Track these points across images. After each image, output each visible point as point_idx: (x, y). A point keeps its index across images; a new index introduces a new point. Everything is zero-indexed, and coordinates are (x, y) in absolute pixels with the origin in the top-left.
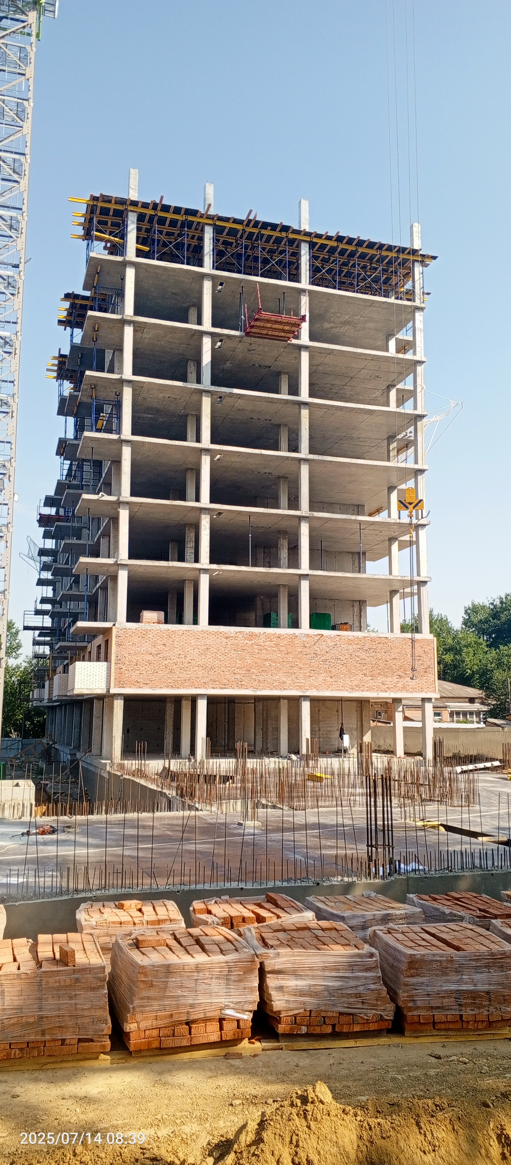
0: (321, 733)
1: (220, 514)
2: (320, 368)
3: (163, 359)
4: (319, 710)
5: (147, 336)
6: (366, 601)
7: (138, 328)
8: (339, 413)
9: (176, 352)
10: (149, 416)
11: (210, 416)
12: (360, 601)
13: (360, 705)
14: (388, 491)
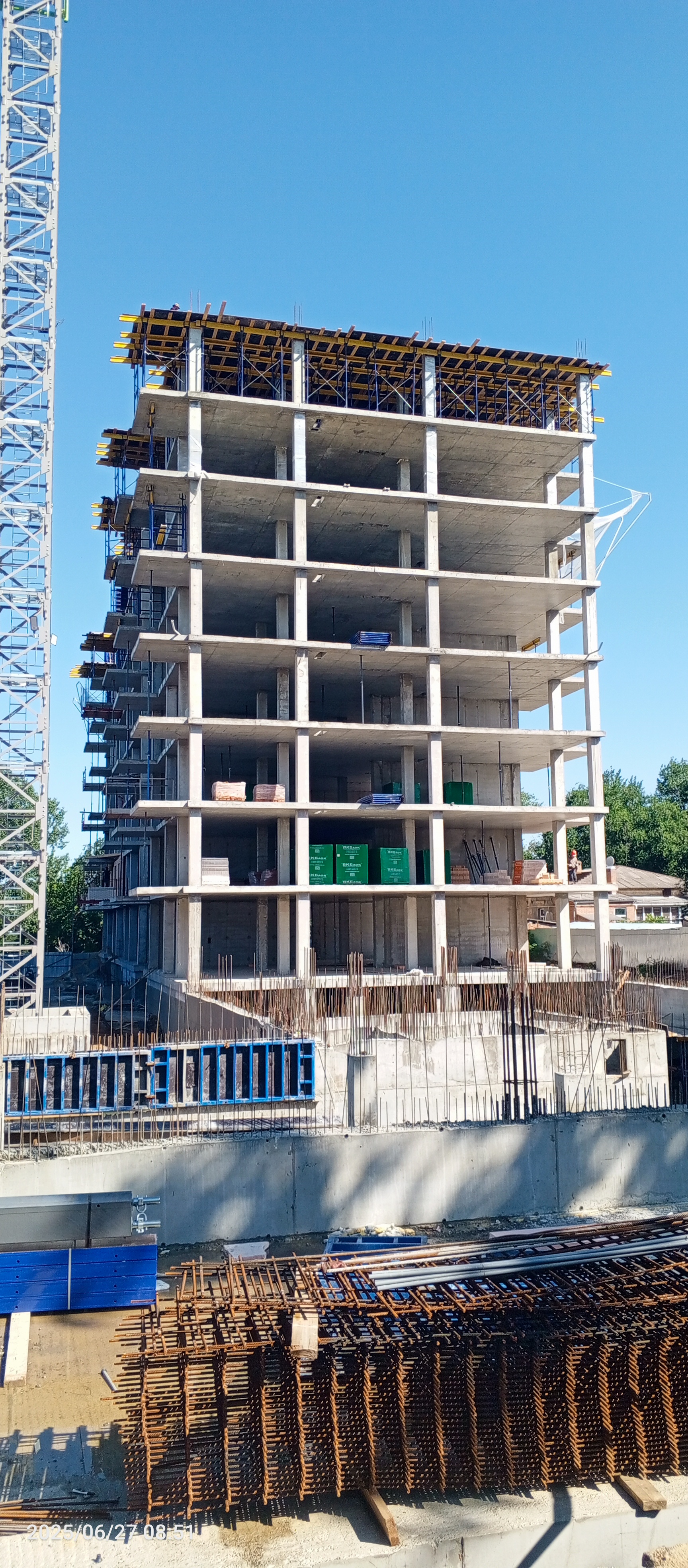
0: (461, 939)
1: (321, 654)
2: (452, 453)
3: (242, 448)
4: (459, 910)
5: (220, 418)
6: (519, 765)
7: (207, 408)
8: (479, 514)
9: (260, 438)
10: (226, 525)
11: (305, 524)
12: (511, 765)
13: (513, 902)
14: (547, 616)
